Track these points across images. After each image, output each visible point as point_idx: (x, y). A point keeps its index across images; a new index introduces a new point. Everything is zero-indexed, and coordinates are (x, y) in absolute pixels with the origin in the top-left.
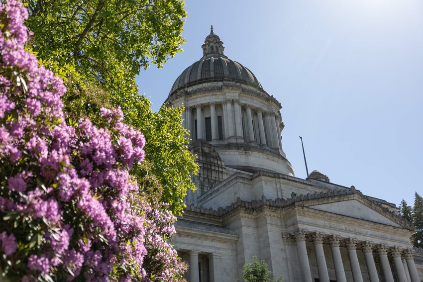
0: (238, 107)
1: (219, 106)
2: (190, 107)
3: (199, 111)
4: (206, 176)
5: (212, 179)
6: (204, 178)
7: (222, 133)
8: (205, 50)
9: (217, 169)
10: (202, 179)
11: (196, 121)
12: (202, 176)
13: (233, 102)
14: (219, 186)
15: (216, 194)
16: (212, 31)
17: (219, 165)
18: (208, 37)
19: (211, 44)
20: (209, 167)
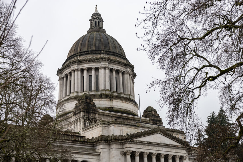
0: (107, 71)
1: (97, 69)
2: (81, 69)
3: (85, 72)
4: (87, 117)
5: (90, 118)
6: (86, 118)
7: (98, 85)
8: (91, 22)
9: (93, 112)
10: (85, 118)
11: (84, 76)
12: (85, 116)
13: (105, 68)
14: (93, 126)
15: (92, 129)
16: (96, 9)
17: (94, 110)
18: (93, 15)
19: (95, 20)
20: (89, 111)
